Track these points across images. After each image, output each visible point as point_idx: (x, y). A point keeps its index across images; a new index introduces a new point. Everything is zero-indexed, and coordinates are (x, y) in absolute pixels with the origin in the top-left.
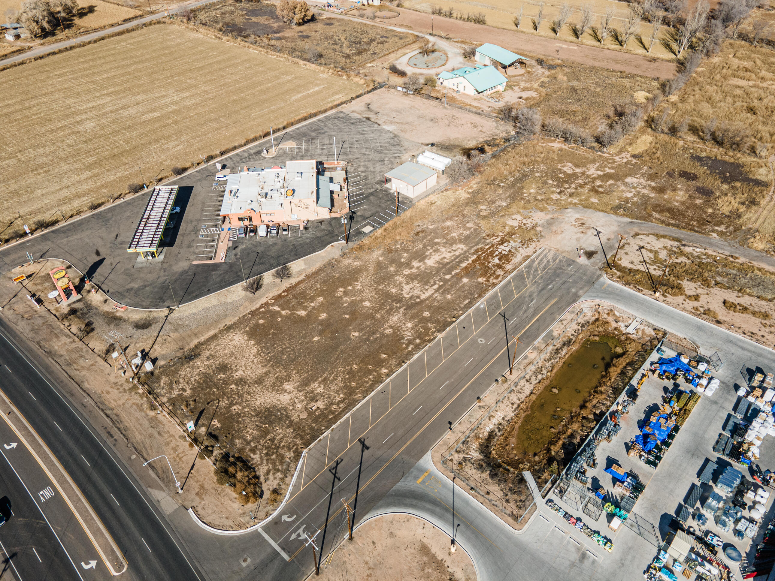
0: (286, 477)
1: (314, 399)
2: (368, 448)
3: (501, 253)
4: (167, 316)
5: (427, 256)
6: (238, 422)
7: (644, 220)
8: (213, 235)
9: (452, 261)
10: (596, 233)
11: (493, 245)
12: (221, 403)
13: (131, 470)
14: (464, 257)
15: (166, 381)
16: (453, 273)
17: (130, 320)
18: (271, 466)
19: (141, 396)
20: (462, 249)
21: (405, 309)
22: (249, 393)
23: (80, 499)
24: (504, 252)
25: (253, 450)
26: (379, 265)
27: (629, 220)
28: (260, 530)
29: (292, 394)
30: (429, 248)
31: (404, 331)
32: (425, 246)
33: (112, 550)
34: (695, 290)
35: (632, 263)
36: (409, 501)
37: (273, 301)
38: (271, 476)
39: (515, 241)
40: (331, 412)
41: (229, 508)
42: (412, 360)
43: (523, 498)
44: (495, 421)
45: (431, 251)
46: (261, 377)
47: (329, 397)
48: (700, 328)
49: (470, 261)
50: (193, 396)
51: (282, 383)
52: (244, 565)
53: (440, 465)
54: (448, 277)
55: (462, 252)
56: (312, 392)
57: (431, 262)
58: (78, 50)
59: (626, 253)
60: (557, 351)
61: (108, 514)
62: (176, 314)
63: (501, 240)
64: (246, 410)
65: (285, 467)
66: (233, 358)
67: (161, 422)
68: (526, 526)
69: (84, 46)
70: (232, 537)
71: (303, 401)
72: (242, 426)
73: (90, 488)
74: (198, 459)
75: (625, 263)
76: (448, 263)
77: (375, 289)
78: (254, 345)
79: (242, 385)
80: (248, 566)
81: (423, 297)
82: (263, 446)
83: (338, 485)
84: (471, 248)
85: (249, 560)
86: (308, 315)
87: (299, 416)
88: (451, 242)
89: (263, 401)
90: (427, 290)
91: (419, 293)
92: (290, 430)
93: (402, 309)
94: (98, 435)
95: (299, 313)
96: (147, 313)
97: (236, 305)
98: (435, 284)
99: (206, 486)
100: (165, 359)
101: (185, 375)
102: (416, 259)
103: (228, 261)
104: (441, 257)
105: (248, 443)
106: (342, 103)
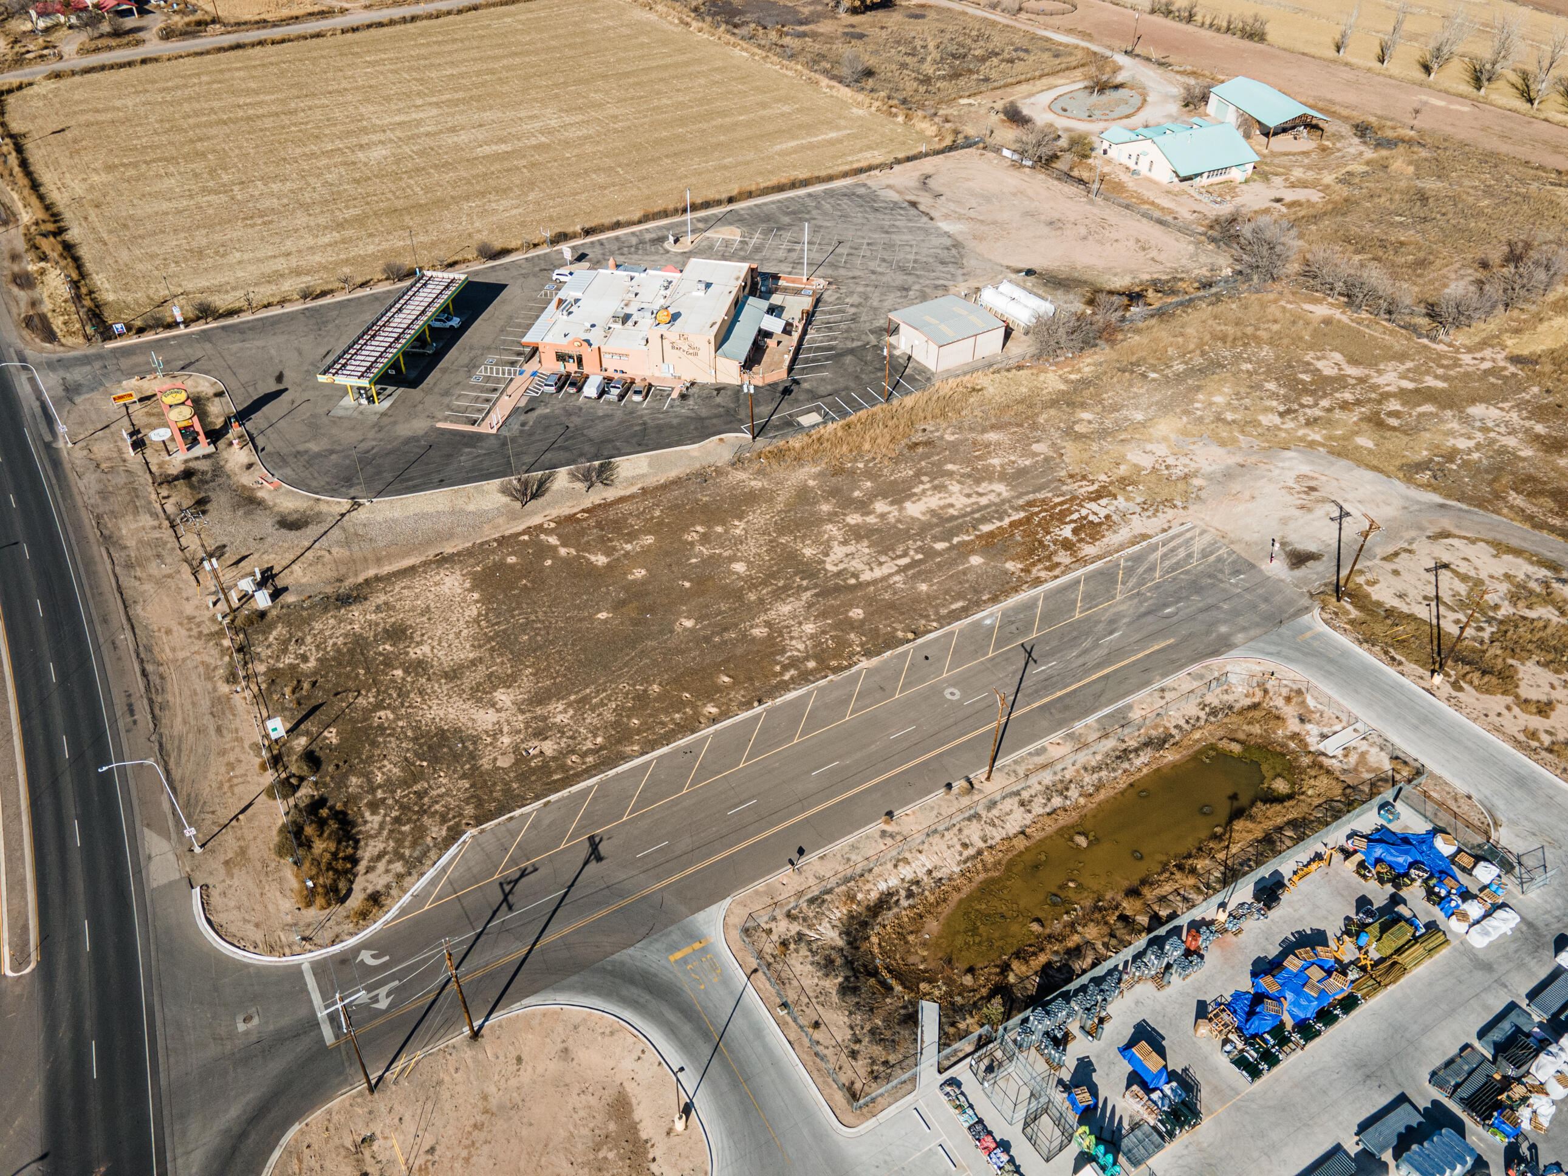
0: (410, 874)
1: (541, 734)
2: (599, 859)
3: (1085, 518)
4: (343, 515)
5: (915, 494)
6: (374, 744)
7: (1479, 506)
8: (498, 380)
9: (964, 516)
10: (1337, 514)
11: (1074, 498)
12: (360, 700)
13: (132, 783)
14: (996, 511)
15: (281, 634)
16: (955, 540)
17: (276, 509)
18: (392, 844)
19: (224, 651)
20: (999, 494)
21: (816, 595)
22: (421, 692)
23: (19, 816)
24: (1091, 518)
25: (374, 806)
26: (803, 495)
27: (1437, 499)
28: (306, 967)
29: (503, 714)
30: (925, 479)
31: (792, 638)
32: (918, 474)
33: (25, 928)
34: (1547, 689)
35: (1401, 596)
36: (634, 992)
37: (553, 525)
38: (381, 866)
39: (1128, 499)
40: (563, 768)
41: (271, 907)
42: (779, 701)
43: (892, 1059)
44: (906, 872)
45: (928, 486)
46: (461, 667)
47: (573, 738)
48: (1522, 781)
49: (1007, 521)
50: (315, 673)
51: (495, 688)
52: (241, 1027)
53: (735, 934)
54: (940, 546)
55: (997, 500)
56: (545, 719)
57: (914, 509)
58: (425, 22)
59: (1396, 573)
60: (1124, 754)
61: (52, 858)
62: (361, 515)
63: (1097, 491)
64: (400, 724)
65: (416, 854)
66: (425, 619)
67: (232, 709)
68: (871, 1123)
69: (437, 17)
70: (247, 966)
71: (519, 732)
72: (377, 752)
73: (47, 800)
74: (263, 797)
75: (1383, 593)
76: (953, 518)
77: (771, 541)
78: (477, 601)
79: (417, 674)
80: (247, 1033)
81: (866, 576)
82: (397, 801)
83: (504, 916)
84: (1018, 497)
85: (256, 1021)
86: (609, 566)
87: (495, 759)
88: (981, 476)
89: (442, 713)
90: (881, 564)
91: (861, 567)
92: (465, 784)
93: (809, 594)
94: (111, 705)
95: (593, 558)
96: (311, 502)
97: (482, 518)
98: (905, 554)
99: (253, 852)
100: (299, 593)
101: (321, 631)
102: (885, 497)
103: (505, 432)
104: (942, 503)
105: (373, 790)
106: (870, 168)
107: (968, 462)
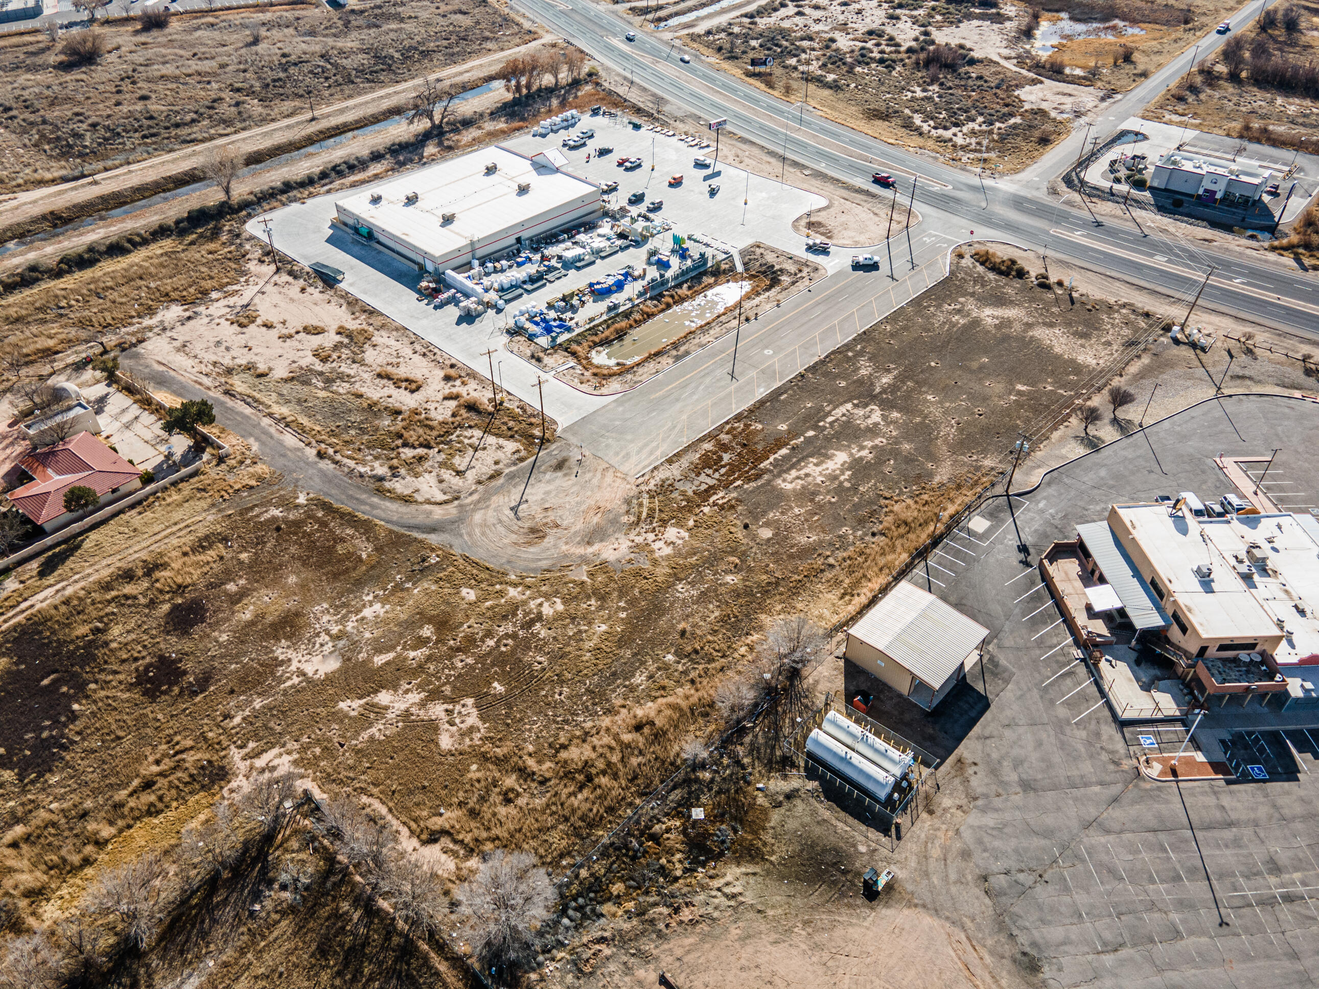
0: (957, 264)
1: (959, 311)
3: (717, 470)
5: (847, 470)
6: (1028, 297)
9: (803, 459)
11: (726, 487)
14: (782, 467)
16: (802, 439)
18: (976, 271)
20: (784, 481)
21: (873, 390)
22: (1035, 317)
24: (710, 472)
25: (999, 280)
30: (847, 484)
31: (871, 367)
32: (854, 488)
39: (683, 493)
42: (855, 335)
45: (842, 478)
49: (771, 459)
54: (811, 433)
55: (785, 476)
57: (841, 457)
59: (497, 463)
63: (710, 497)
65: (962, 269)
71: (970, 310)
72: (1023, 295)
75: (511, 448)
76: (811, 456)
77: (926, 418)
78: (1063, 355)
79: (1047, 322)
81: (849, 406)
82: (992, 283)
84: (769, 482)
86: (1012, 385)
87: (968, 300)
88: (807, 494)
89: (1014, 311)
90: (844, 415)
91: (856, 411)
92: (971, 291)
93: (878, 391)
95: (1027, 388)
98: (831, 423)
102: (868, 462)
104: (824, 466)
105: (1007, 285)
107: (821, 507)
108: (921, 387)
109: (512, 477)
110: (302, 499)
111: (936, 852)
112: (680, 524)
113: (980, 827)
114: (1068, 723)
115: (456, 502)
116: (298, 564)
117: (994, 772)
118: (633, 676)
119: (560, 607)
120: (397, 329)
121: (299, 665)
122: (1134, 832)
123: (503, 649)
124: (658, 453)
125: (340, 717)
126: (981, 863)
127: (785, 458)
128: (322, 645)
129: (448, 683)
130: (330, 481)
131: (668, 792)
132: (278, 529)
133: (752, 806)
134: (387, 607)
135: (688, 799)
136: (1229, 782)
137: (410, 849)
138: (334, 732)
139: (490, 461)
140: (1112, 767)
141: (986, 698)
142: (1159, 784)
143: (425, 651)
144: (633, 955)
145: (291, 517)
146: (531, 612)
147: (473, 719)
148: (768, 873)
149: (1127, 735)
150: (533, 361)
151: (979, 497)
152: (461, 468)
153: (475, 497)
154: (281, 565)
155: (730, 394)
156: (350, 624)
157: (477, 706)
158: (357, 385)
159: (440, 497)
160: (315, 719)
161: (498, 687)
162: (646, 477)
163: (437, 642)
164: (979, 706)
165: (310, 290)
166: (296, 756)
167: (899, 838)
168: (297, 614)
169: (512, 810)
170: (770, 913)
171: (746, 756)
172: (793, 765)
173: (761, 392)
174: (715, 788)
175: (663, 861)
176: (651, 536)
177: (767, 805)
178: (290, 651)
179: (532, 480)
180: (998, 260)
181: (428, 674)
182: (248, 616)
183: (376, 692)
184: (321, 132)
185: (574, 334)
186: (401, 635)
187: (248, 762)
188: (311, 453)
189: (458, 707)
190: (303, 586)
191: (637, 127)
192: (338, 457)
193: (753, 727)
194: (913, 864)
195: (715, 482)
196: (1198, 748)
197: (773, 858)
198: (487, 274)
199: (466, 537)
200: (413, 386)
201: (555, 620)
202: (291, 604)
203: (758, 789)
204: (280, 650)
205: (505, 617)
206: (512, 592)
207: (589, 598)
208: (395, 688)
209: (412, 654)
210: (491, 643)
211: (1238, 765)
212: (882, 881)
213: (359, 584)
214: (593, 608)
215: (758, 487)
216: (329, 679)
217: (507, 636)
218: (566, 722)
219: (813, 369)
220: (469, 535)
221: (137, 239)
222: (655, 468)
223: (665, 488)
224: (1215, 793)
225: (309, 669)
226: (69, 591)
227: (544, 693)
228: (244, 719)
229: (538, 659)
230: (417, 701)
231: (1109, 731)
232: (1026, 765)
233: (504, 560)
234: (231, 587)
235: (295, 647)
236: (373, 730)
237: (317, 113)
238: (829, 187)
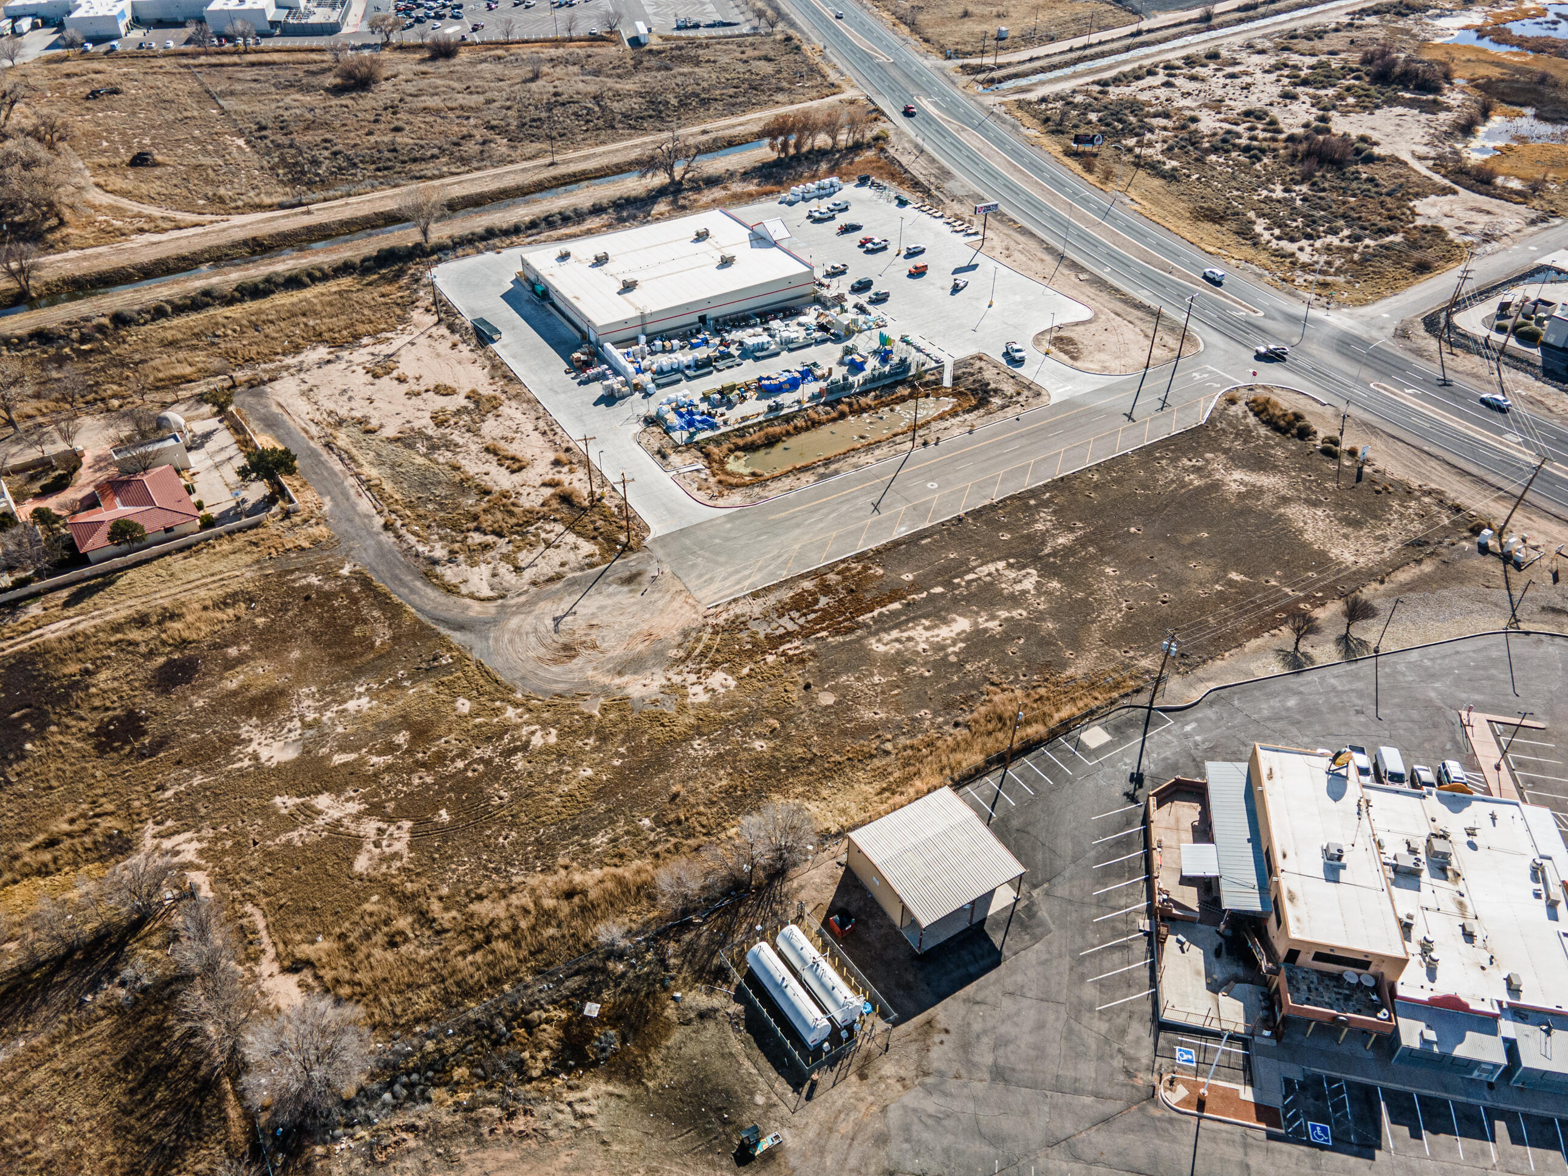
0: (1222, 411)
1: (1198, 469)
2: (1126, 415)
3: (803, 614)
5: (962, 641)
6: (1300, 463)
9: (913, 619)
11: (806, 636)
12: (1334, 485)
14: (883, 625)
16: (924, 595)
18: (1243, 422)
20: (879, 641)
21: (1040, 550)
22: (1297, 491)
24: (796, 615)
25: (1269, 438)
26: (1076, 644)
29: (1231, 479)
30: (953, 659)
31: (1051, 521)
32: (960, 665)
38: (1241, 414)
42: (1049, 480)
45: (950, 650)
46: (1284, 504)
47: (1176, 467)
49: (875, 613)
50: (1382, 498)
51: (1249, 492)
54: (939, 590)
55: (883, 635)
56: (1201, 477)
57: (962, 624)
63: (782, 644)
64: (1293, 474)
71: (1213, 470)
72: (1293, 460)
76: (926, 616)
78: (1312, 543)
79: (1310, 498)
81: (1001, 565)
84: (861, 638)
86: (1224, 571)
87: (1217, 457)
88: (898, 662)
90: (989, 574)
91: (1007, 572)
92: (1225, 446)
93: (1046, 551)
95: (1243, 578)
98: (969, 582)
102: (992, 637)
104: (936, 632)
107: (907, 679)
108: (1103, 556)
109: (573, 582)
110: (345, 571)
111: (845, 1127)
112: (731, 671)
113: (915, 1110)
114: (1091, 1009)
115: (500, 601)
116: (309, 638)
117: (965, 1047)
118: (595, 835)
119: (553, 739)
120: (529, 401)
121: (257, 747)
122: (1110, 1166)
123: (470, 774)
124: (747, 583)
125: (266, 811)
126: (895, 1155)
127: (894, 614)
128: (290, 731)
129: (395, 799)
130: (383, 556)
131: (567, 977)
132: (307, 598)
133: (656, 1016)
134: (375, 703)
135: (586, 990)
136: (1271, 1136)
137: (266, 974)
138: (254, 827)
139: (557, 561)
140: (1121, 1078)
141: (1000, 953)
142: (1174, 1114)
143: (389, 759)
144: (439, 1155)
145: (326, 587)
146: (519, 739)
147: (400, 846)
148: (637, 1099)
149: (1162, 1042)
150: (658, 457)
151: (1112, 703)
152: (523, 565)
153: (523, 599)
154: (291, 637)
155: (862, 529)
156: (329, 714)
157: (413, 832)
158: (459, 457)
159: (486, 592)
160: (243, 810)
161: (444, 815)
162: (720, 609)
163: (407, 751)
164: (988, 961)
165: (461, 347)
166: (205, 845)
167: (809, 1098)
168: (282, 693)
169: (390, 956)
170: (615, 1147)
171: (675, 956)
172: (727, 980)
173: (901, 531)
174: (624, 985)
175: (526, 1055)
176: (693, 678)
177: (675, 1019)
178: (255, 731)
179: (592, 591)
180: (1278, 412)
181: (380, 786)
182: (233, 685)
183: (319, 792)
184: (555, 178)
185: (718, 432)
186: (373, 736)
187: (156, 841)
188: (379, 521)
189: (392, 828)
190: (302, 664)
191: (902, 203)
192: (403, 531)
193: (701, 925)
194: (811, 1134)
195: (796, 627)
196: (1250, 1081)
197: (650, 1084)
198: (653, 353)
199: (491, 642)
200: (516, 465)
201: (540, 753)
202: (279, 681)
203: (674, 999)
204: (247, 728)
205: (489, 739)
206: (511, 713)
207: (588, 735)
208: (339, 793)
209: (375, 759)
210: (460, 764)
211: (1296, 1117)
212: (765, 1144)
213: (359, 672)
214: (588, 748)
215: (844, 644)
216: (279, 770)
217: (481, 760)
218: (497, 870)
219: (976, 514)
220: (496, 640)
221: (318, 274)
222: (735, 600)
223: (737, 625)
224: (1246, 1146)
225: (264, 753)
226: (80, 627)
227: (488, 832)
228: (176, 794)
229: (502, 793)
230: (354, 812)
231: (1140, 1031)
232: (1011, 1047)
233: (518, 675)
234: (233, 651)
235: (261, 726)
236: (295, 834)
237: (557, 158)
238: (1104, 297)
